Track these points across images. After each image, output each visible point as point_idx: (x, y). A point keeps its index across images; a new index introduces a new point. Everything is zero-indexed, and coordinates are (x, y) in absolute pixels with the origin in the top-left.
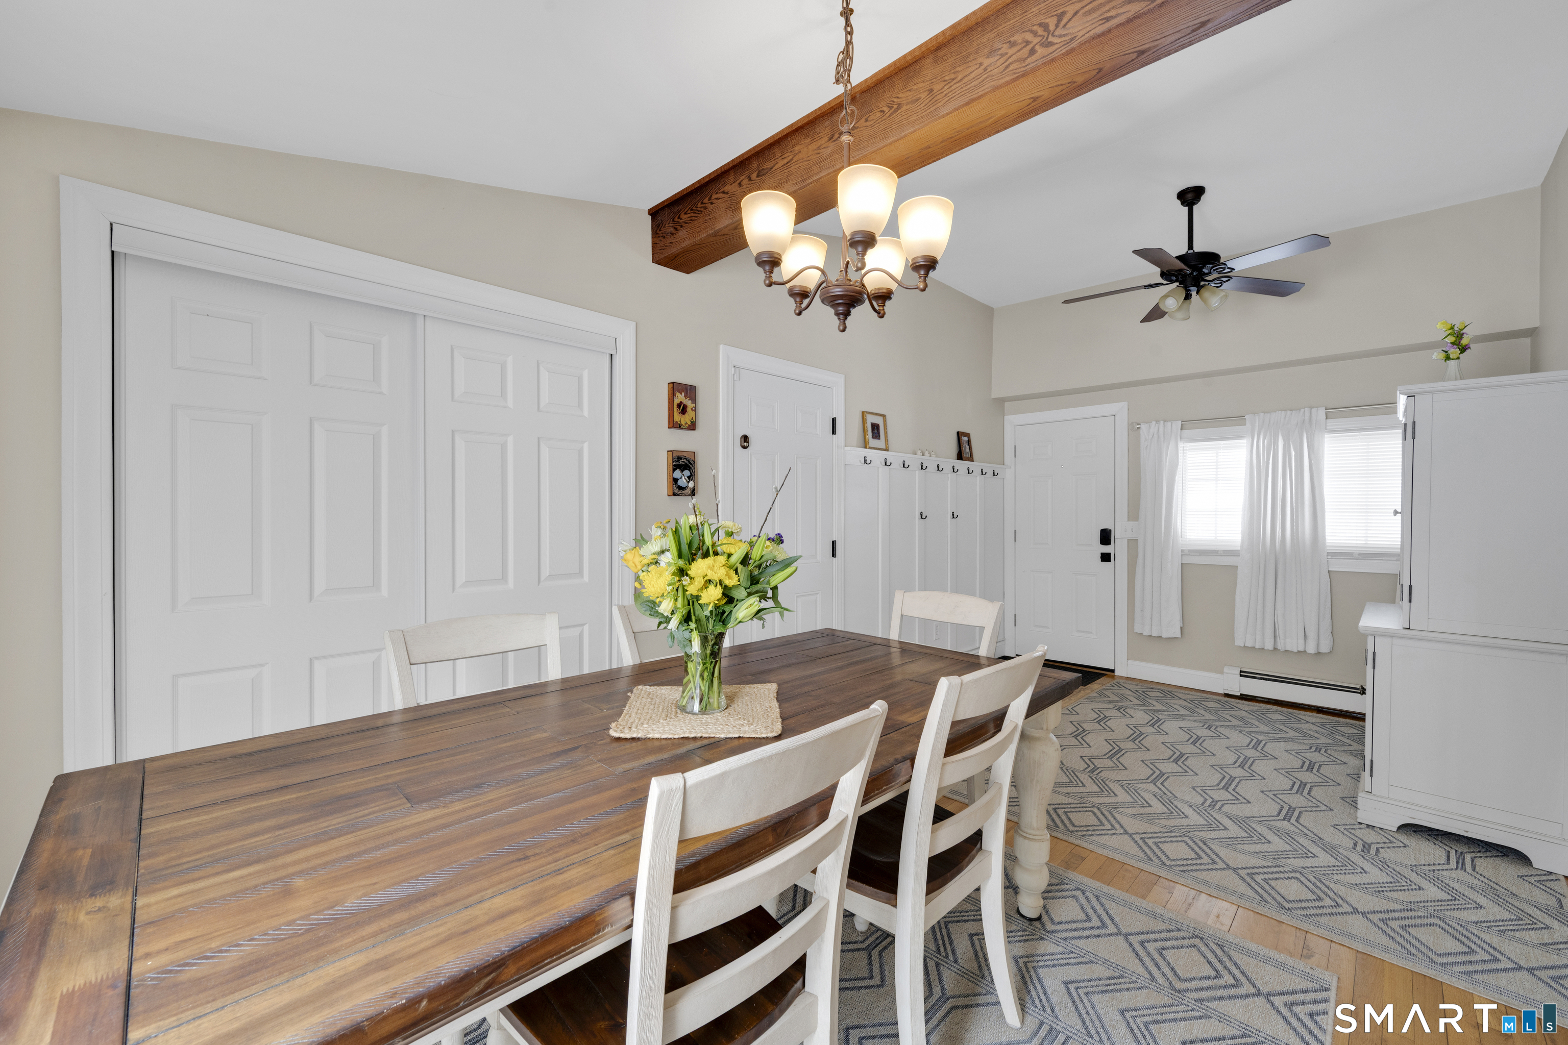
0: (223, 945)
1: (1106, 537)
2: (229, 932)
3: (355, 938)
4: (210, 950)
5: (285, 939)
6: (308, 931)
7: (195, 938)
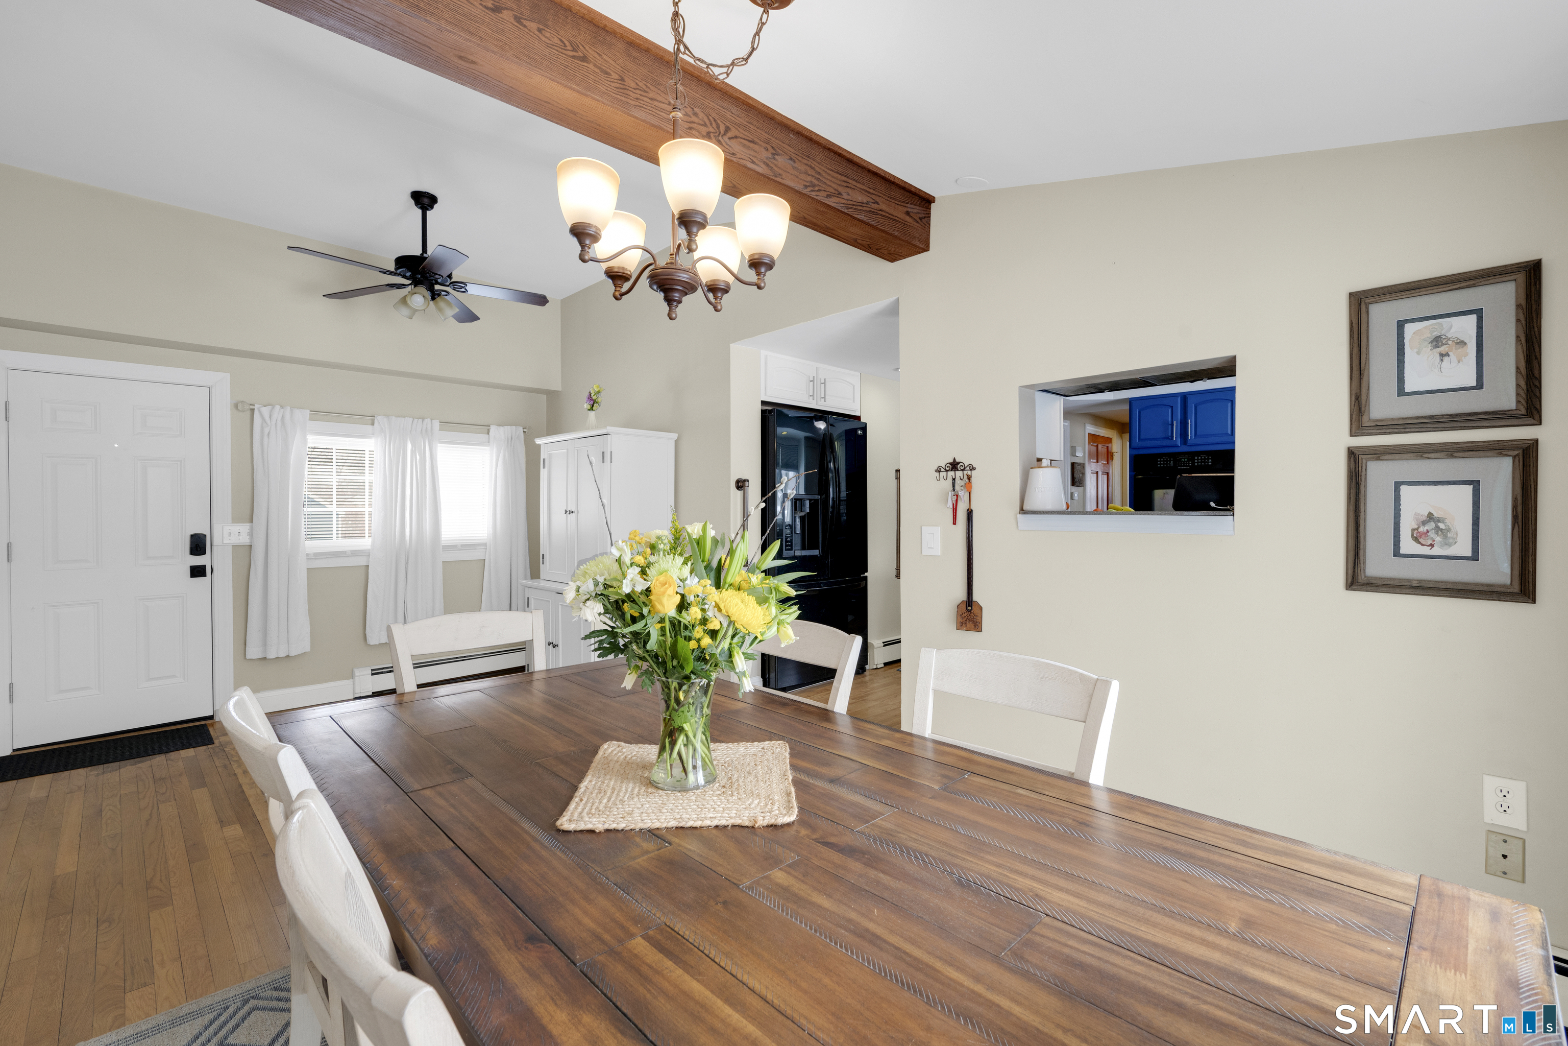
0: (1327, 921)
1: (198, 545)
2: (1317, 928)
3: (1240, 864)
4: (1337, 924)
5: (1281, 894)
6: (1262, 888)
7: (1346, 943)
